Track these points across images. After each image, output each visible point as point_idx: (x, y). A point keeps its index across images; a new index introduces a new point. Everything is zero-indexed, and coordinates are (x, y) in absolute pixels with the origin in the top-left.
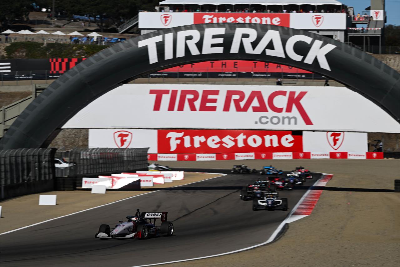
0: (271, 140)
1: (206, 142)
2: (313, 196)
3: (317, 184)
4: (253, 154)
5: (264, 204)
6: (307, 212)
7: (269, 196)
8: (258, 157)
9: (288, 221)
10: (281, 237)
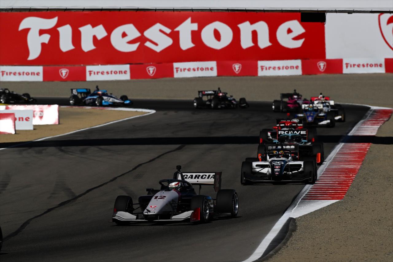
0: (255, 34)
1: (107, 39)
2: (349, 157)
3: (357, 131)
4: (213, 64)
5: (265, 171)
6: (336, 194)
7: (275, 152)
8: (223, 70)
9: (295, 213)
10: (280, 249)
